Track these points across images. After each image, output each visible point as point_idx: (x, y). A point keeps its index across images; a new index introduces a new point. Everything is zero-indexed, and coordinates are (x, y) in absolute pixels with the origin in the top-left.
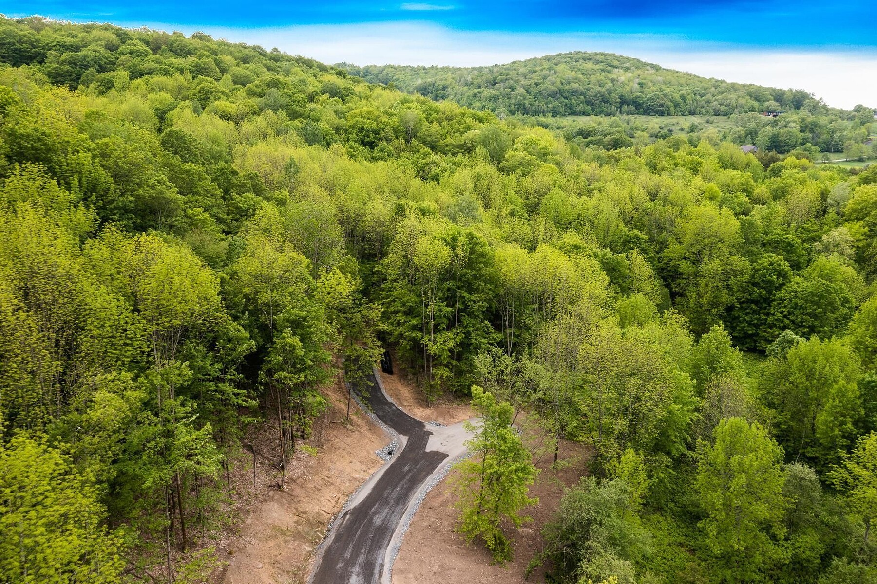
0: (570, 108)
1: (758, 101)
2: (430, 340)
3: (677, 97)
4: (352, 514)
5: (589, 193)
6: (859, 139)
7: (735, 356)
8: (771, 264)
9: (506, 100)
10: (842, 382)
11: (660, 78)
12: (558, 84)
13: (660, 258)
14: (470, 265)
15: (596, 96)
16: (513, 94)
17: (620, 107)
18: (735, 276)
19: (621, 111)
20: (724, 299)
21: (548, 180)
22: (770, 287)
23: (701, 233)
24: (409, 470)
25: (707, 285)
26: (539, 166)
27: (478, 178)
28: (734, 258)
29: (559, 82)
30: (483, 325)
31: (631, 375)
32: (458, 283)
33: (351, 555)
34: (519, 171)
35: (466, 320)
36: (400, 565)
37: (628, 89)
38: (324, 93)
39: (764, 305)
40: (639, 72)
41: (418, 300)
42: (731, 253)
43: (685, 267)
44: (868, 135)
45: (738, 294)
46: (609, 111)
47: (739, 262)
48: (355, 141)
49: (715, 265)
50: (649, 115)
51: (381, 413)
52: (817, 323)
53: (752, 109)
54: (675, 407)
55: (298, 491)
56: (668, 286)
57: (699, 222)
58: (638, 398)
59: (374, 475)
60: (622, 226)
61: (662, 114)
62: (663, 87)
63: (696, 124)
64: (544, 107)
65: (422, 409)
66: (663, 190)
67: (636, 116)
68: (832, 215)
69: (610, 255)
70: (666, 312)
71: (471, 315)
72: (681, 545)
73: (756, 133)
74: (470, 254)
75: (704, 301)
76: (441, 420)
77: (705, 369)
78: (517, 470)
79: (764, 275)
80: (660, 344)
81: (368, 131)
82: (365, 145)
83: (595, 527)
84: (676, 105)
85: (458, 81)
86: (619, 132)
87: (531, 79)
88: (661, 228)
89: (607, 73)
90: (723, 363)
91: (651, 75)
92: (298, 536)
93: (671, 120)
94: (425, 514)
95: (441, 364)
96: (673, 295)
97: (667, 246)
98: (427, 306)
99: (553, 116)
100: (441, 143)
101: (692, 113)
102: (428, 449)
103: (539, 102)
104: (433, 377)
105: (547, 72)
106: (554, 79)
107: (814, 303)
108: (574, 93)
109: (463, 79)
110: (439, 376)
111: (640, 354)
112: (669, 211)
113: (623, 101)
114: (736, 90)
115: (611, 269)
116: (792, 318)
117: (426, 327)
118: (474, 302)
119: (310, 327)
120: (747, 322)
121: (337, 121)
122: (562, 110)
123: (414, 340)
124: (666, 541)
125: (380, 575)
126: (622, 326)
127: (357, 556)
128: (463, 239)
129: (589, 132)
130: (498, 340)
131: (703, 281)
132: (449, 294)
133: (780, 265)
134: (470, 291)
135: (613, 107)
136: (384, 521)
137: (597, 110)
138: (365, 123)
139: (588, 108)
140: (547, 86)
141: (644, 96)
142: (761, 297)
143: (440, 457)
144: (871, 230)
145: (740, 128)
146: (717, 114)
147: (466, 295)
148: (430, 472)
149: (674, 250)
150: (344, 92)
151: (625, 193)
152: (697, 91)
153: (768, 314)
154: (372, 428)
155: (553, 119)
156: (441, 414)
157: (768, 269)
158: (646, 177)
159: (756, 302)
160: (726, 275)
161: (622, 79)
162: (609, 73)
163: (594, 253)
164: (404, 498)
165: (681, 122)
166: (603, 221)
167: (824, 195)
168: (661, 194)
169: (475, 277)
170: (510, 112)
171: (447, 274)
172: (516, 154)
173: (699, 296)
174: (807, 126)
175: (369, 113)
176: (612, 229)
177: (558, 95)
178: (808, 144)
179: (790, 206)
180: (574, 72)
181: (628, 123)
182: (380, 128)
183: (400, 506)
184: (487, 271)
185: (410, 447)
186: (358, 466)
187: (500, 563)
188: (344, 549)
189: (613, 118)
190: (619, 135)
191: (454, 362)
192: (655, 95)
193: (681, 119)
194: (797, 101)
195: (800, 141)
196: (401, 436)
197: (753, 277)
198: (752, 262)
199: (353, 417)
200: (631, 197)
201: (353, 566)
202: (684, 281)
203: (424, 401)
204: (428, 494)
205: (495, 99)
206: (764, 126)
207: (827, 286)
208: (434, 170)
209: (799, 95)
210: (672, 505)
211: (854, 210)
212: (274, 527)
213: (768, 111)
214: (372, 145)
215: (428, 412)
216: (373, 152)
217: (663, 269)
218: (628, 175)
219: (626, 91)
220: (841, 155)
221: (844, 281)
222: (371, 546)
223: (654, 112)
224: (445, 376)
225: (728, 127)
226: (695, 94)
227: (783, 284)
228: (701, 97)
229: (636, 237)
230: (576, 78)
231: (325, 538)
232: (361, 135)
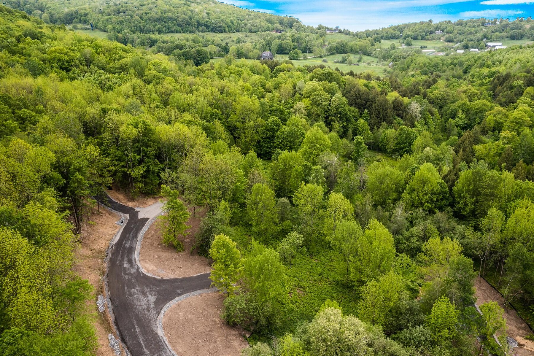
0: (169, 29)
1: (271, 23)
2: (131, 171)
3: (228, 21)
4: (115, 246)
5: (192, 92)
6: (320, 45)
7: (259, 162)
8: (273, 121)
9: (128, 23)
10: (297, 166)
11: (218, 10)
12: (160, 13)
13: (227, 121)
14: (145, 136)
15: (183, 21)
16: (132, 20)
17: (198, 28)
18: (259, 128)
19: (198, 30)
20: (256, 138)
21: (170, 87)
22: (273, 131)
23: (244, 109)
24: (134, 227)
25: (248, 133)
26: (164, 79)
27: (134, 88)
28: (258, 119)
29: (160, 12)
30: (154, 161)
31: (220, 174)
32: (141, 144)
33: (121, 258)
34: (154, 82)
35: (146, 160)
36: (142, 258)
37: (201, 16)
38: (26, 36)
39: (272, 139)
40: (206, 5)
41: (122, 154)
42: (257, 117)
43: (238, 125)
44: (324, 43)
45: (262, 135)
46: (191, 30)
47: (260, 121)
48: (57, 68)
49: (251, 123)
50: (214, 32)
51: (113, 207)
52: (292, 144)
53: (268, 30)
54: (238, 184)
55: (88, 242)
56: (232, 134)
57: (242, 104)
58: (224, 182)
59: (118, 232)
60: (209, 108)
61: (221, 31)
62: (221, 15)
63: (240, 37)
64: (153, 28)
65: (131, 203)
66: (225, 89)
67: (207, 33)
68: (298, 95)
69: (206, 124)
70: (232, 147)
71: (148, 157)
72: (245, 234)
73: (271, 43)
74: (145, 130)
75: (248, 140)
76: (141, 206)
77: (248, 167)
78: (183, 214)
79: (270, 126)
80: (230, 160)
81: (63, 61)
82: (63, 70)
83: (214, 229)
84: (229, 26)
85: (94, 10)
86: (199, 46)
87: (142, 10)
88: (226, 107)
89: (187, 6)
90: (254, 164)
91: (213, 7)
92: (94, 257)
93: (227, 35)
94: (146, 241)
95: (138, 181)
96: (235, 138)
97: (230, 116)
98: (127, 156)
99: (159, 34)
100: (108, 66)
101: (238, 31)
102: (139, 218)
103: (150, 25)
104: (135, 187)
105: (152, 5)
106: (156, 10)
107: (290, 136)
108: (170, 19)
109: (97, 9)
110: (138, 187)
111: (222, 165)
112: (229, 99)
113: (199, 24)
114: (259, 17)
115: (206, 129)
116: (283, 143)
117: (128, 166)
118: (149, 151)
119: (85, 171)
120: (266, 147)
121: (42, 55)
122: (164, 30)
123: (123, 172)
124: (240, 234)
125: (135, 262)
126: (215, 155)
127: (124, 258)
128: (141, 124)
129: (182, 46)
130: (162, 167)
131: (246, 131)
132: (137, 149)
133: (276, 121)
134: (147, 147)
135: (194, 27)
136: (130, 245)
137: (184, 30)
138: (60, 57)
139: (179, 29)
140: (152, 14)
141: (210, 21)
142: (270, 135)
143: (145, 220)
144: (312, 102)
145: (263, 40)
146: (250, 31)
147: (145, 149)
148: (143, 225)
149: (233, 117)
150: (39, 35)
151: (209, 91)
152: (239, 17)
153: (274, 143)
154: (110, 214)
155: (159, 35)
156: (141, 204)
157: (272, 123)
158: (218, 82)
159: (269, 138)
160: (256, 127)
161: (197, 10)
162: (189, 6)
163: (198, 123)
164: (135, 236)
165: (232, 37)
166: (200, 106)
167: (294, 87)
168: (225, 90)
169: (148, 140)
170: (132, 31)
171: (136, 140)
172: (151, 73)
173: (246, 138)
174: (295, 39)
175: (61, 50)
176: (205, 110)
177: (161, 21)
178: (296, 49)
179: (281, 92)
180: (168, 6)
181: (203, 38)
182: (70, 59)
183: (135, 240)
184: (153, 137)
185: (131, 218)
186: (110, 229)
187: (180, 251)
188: (117, 257)
189: (195, 35)
190: (199, 48)
191: (143, 180)
192: (217, 20)
193: (231, 35)
194: (290, 23)
195: (292, 47)
196: (126, 215)
197: (266, 127)
198: (266, 120)
199: (100, 210)
200: (212, 93)
201: (123, 261)
202: (239, 131)
203: (132, 200)
204: (145, 234)
205: (121, 23)
206: (275, 39)
207: (294, 129)
208: (108, 84)
209: (291, 20)
210: (241, 222)
211: (307, 93)
212: (84, 256)
213: (276, 30)
214: (67, 70)
215: (134, 203)
216: (69, 74)
217: (229, 126)
218: (209, 80)
219: (199, 17)
220: (312, 54)
221: (302, 125)
222: (128, 254)
223: (217, 30)
224: (140, 186)
225: (257, 39)
226: (238, 20)
227: (279, 129)
228: (242, 21)
229: (216, 113)
230: (170, 10)
231: (106, 256)
232: (60, 64)
